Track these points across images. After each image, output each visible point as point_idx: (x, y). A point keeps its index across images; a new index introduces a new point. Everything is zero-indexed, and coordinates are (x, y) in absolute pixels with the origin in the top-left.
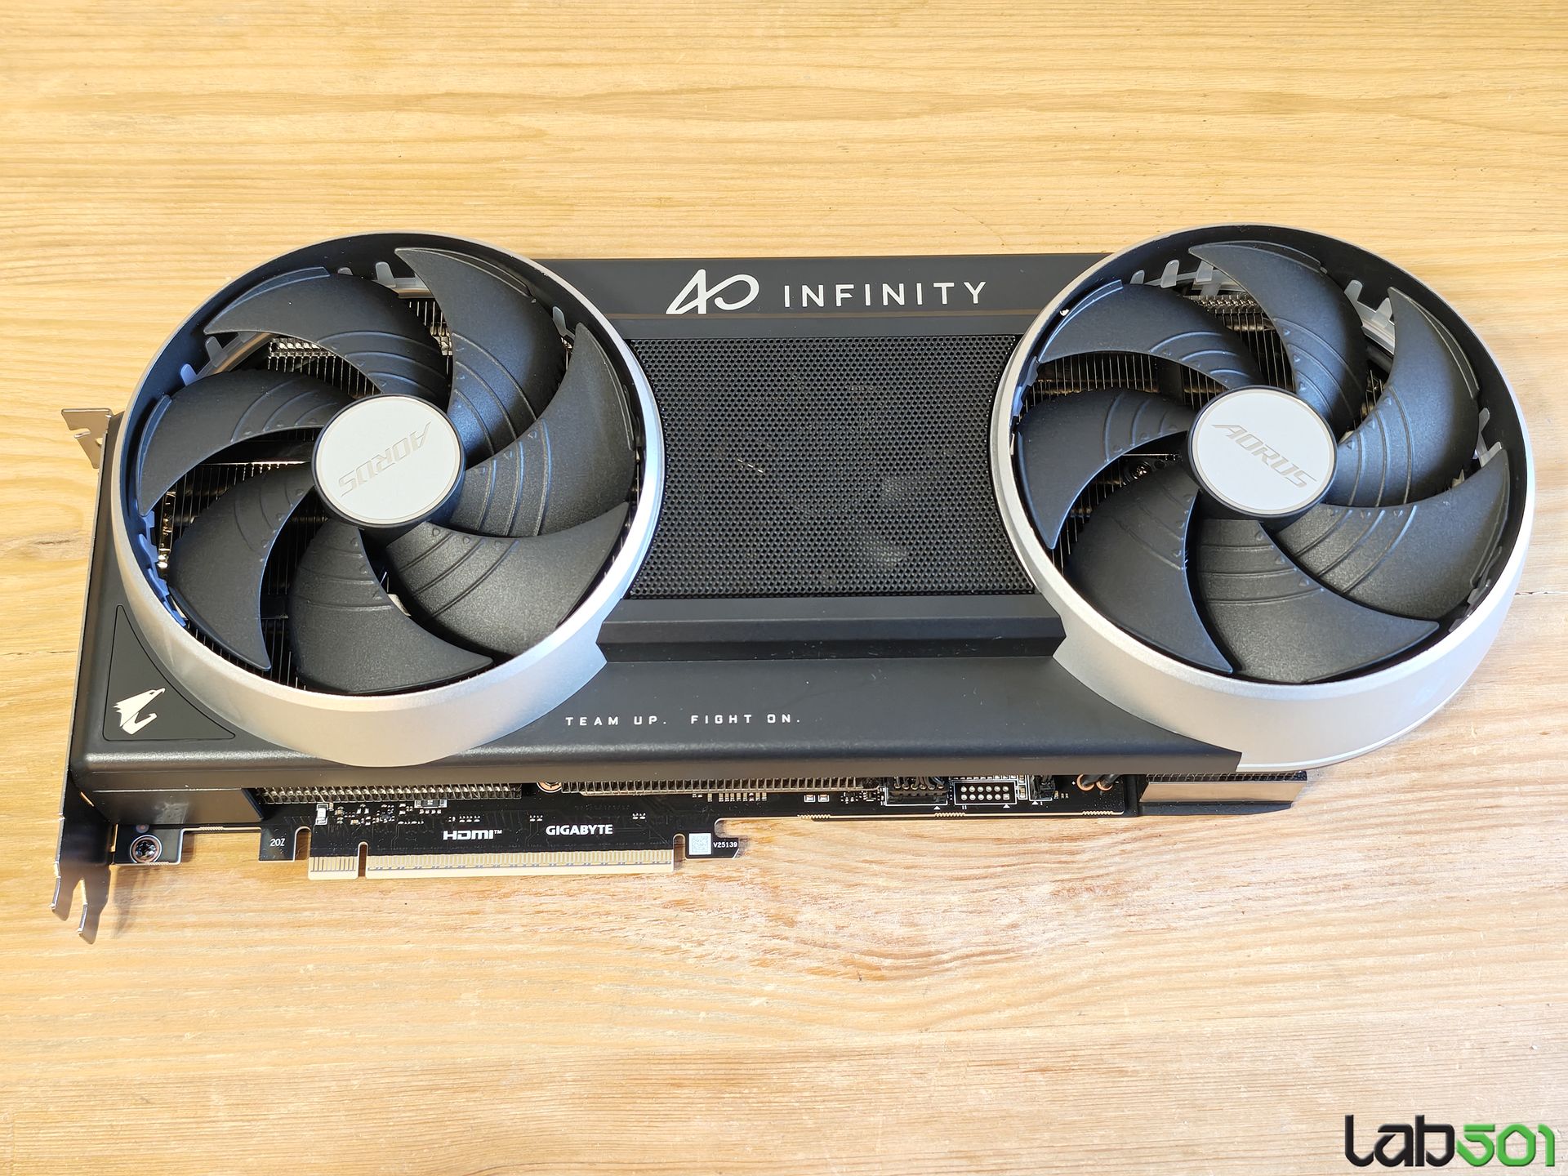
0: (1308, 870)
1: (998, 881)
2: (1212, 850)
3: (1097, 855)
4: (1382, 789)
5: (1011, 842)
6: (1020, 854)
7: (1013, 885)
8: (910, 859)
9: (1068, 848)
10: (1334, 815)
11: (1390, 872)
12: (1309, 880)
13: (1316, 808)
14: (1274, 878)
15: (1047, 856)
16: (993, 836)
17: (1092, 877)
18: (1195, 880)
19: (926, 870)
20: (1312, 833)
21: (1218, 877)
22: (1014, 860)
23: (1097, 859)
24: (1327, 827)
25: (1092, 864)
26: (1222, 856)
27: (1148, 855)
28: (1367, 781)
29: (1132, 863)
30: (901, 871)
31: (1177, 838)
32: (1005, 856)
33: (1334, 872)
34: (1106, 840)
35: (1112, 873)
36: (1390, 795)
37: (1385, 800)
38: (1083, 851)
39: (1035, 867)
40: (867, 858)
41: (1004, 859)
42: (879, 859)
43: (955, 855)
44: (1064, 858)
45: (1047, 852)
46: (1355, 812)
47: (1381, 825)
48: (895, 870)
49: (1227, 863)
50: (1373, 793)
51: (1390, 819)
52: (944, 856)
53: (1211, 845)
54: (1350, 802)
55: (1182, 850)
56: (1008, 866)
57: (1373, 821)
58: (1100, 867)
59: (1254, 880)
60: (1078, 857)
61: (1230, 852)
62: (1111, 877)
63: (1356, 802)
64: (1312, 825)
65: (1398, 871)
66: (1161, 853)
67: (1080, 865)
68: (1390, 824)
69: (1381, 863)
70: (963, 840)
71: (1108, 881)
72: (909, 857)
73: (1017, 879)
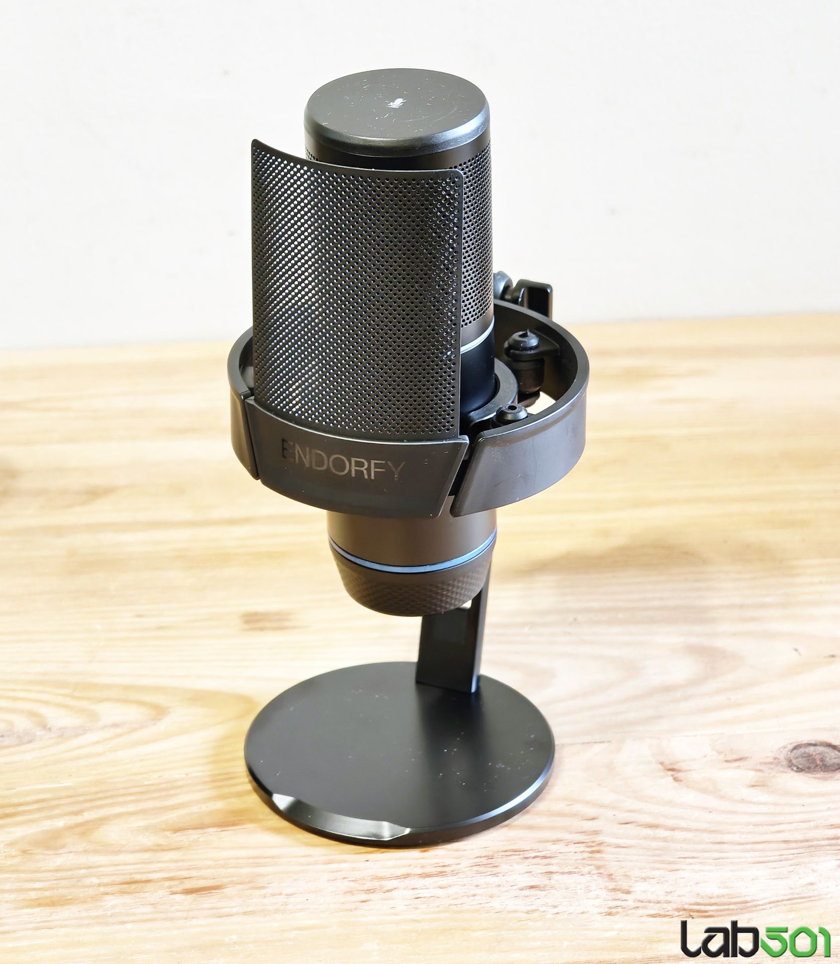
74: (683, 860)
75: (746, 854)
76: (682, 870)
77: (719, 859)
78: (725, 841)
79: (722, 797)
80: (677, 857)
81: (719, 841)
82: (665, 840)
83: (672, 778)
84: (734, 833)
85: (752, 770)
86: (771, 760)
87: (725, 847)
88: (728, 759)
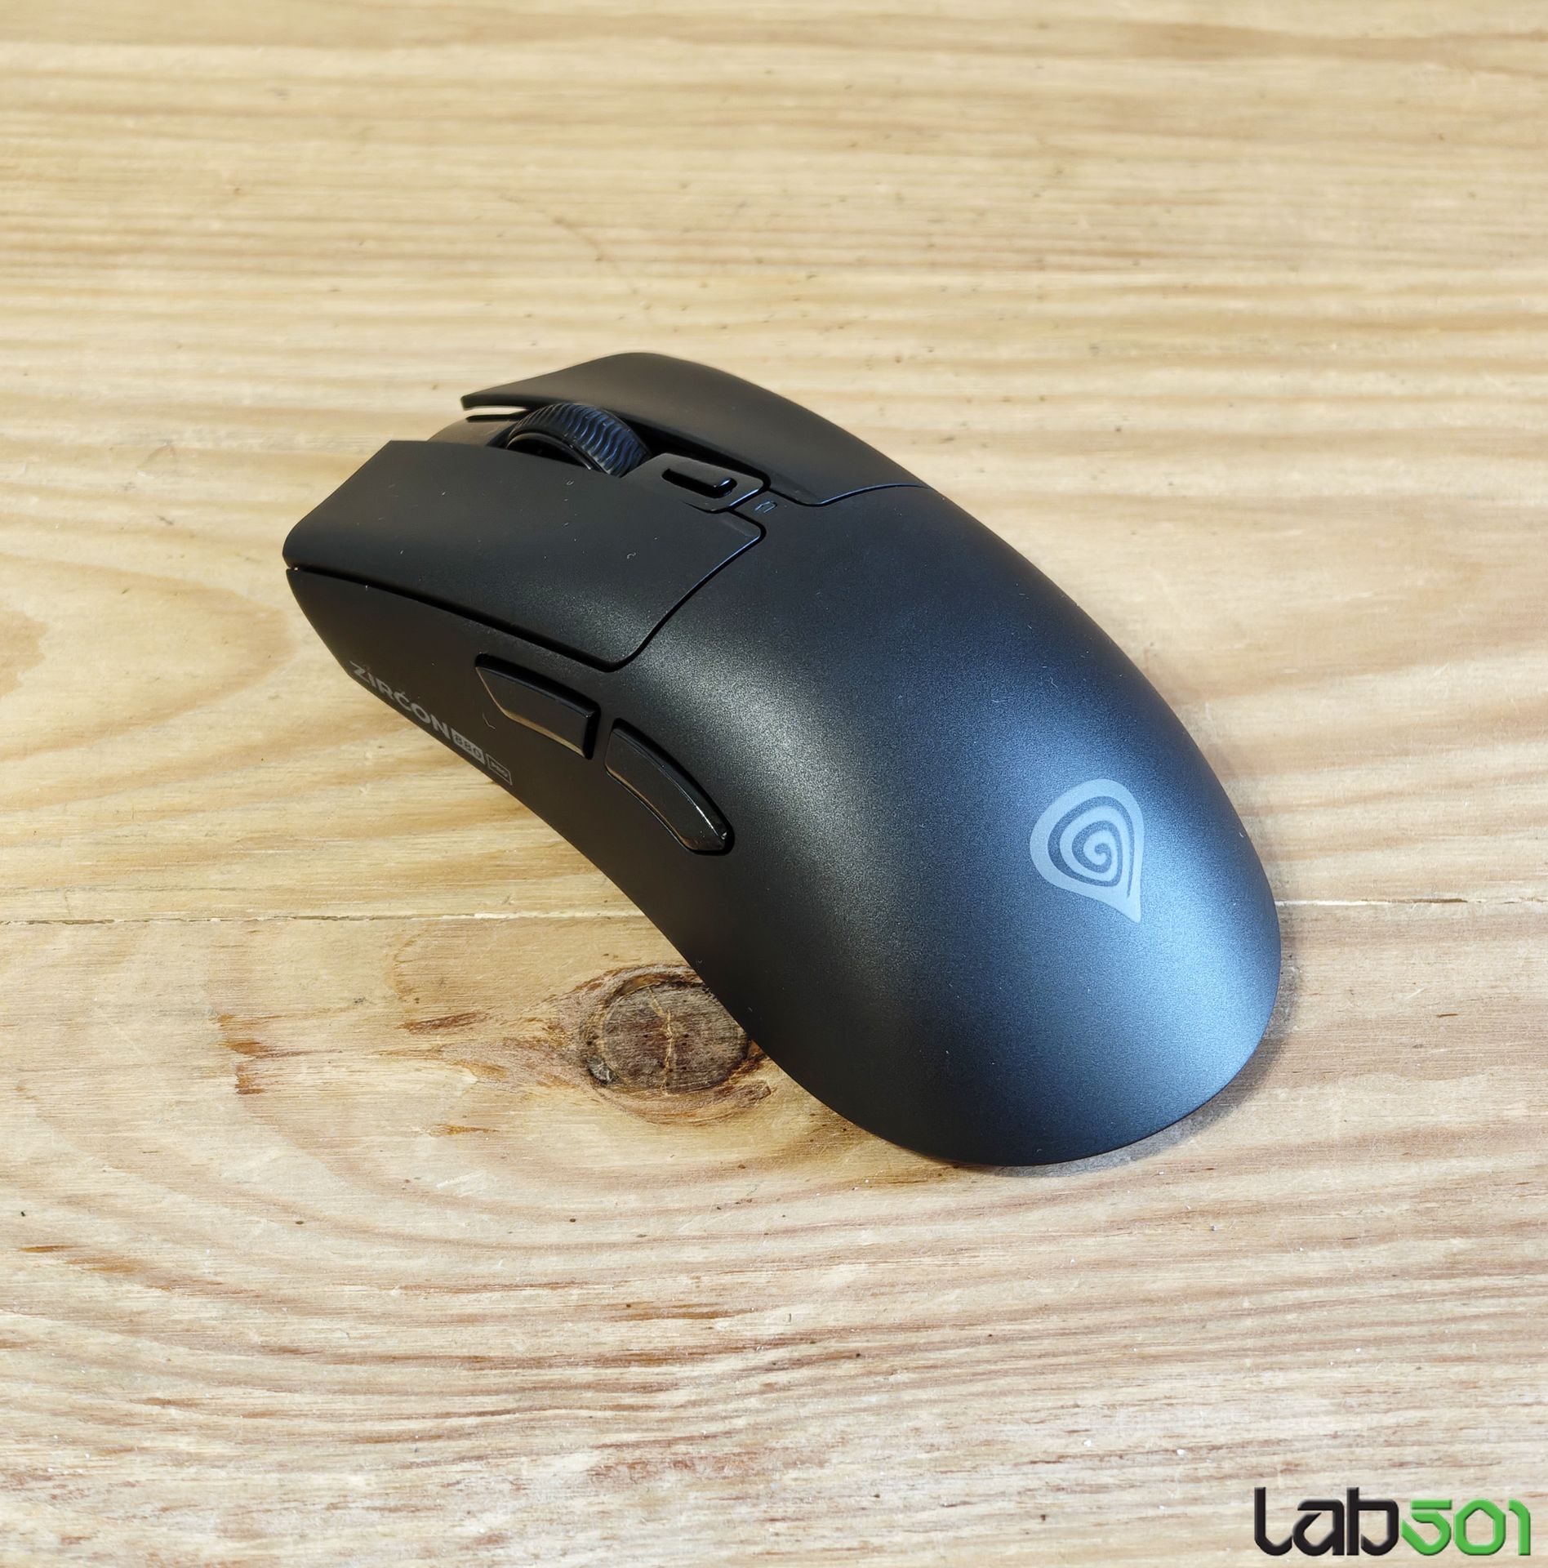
0: (1201, 1431)
1: (464, 1445)
2: (978, 1387)
3: (707, 1393)
4: (1381, 1270)
5: (504, 1363)
6: (523, 1390)
7: (502, 1453)
8: (260, 1398)
9: (640, 1379)
10: (1266, 1320)
11: (1392, 1438)
12: (1204, 1452)
13: (1224, 1304)
14: (1120, 1445)
15: (589, 1394)
16: (465, 1352)
17: (690, 1439)
18: (933, 1447)
19: (296, 1421)
20: (1215, 1354)
21: (987, 1443)
22: (510, 1402)
23: (707, 1402)
24: (1250, 1343)
25: (691, 1412)
26: (1003, 1399)
27: (827, 1394)
28: (1345, 1253)
29: (787, 1411)
30: (233, 1421)
31: (897, 1361)
32: (488, 1393)
33: (1263, 1436)
34: (733, 1363)
35: (739, 1431)
36: (1397, 1282)
37: (1386, 1291)
38: (675, 1386)
39: (555, 1418)
40: (159, 1395)
41: (486, 1399)
42: (185, 1395)
43: (371, 1389)
44: (628, 1399)
45: (588, 1386)
46: (1314, 1315)
47: (1377, 1342)
48: (225, 1421)
49: (1011, 1413)
50: (1357, 1278)
51: (1396, 1331)
52: (343, 1392)
53: (975, 1377)
54: (1305, 1294)
55: (907, 1385)
56: (493, 1413)
57: (1356, 1333)
58: (712, 1418)
59: (1071, 1451)
60: (660, 1398)
61: (1021, 1392)
62: (736, 1438)
63: (1321, 1293)
64: (1212, 1340)
65: (1415, 1438)
66: (857, 1392)
67: (665, 1414)
68: (1399, 1340)
69: (1373, 1420)
70: (393, 1359)
71: (727, 1447)
72: (258, 1393)
73: (514, 1440)
74: (156, 1409)
75: (345, 1404)
76: (143, 1450)
77: (263, 1415)
78: (305, 1345)
79: (351, 1169)
80: (144, 1396)
81: (285, 1340)
82: (133, 1325)
83: (234, 1080)
84: (339, 1313)
85: (472, 1065)
86: (537, 1031)
87: (295, 1368)
88: (419, 1017)
